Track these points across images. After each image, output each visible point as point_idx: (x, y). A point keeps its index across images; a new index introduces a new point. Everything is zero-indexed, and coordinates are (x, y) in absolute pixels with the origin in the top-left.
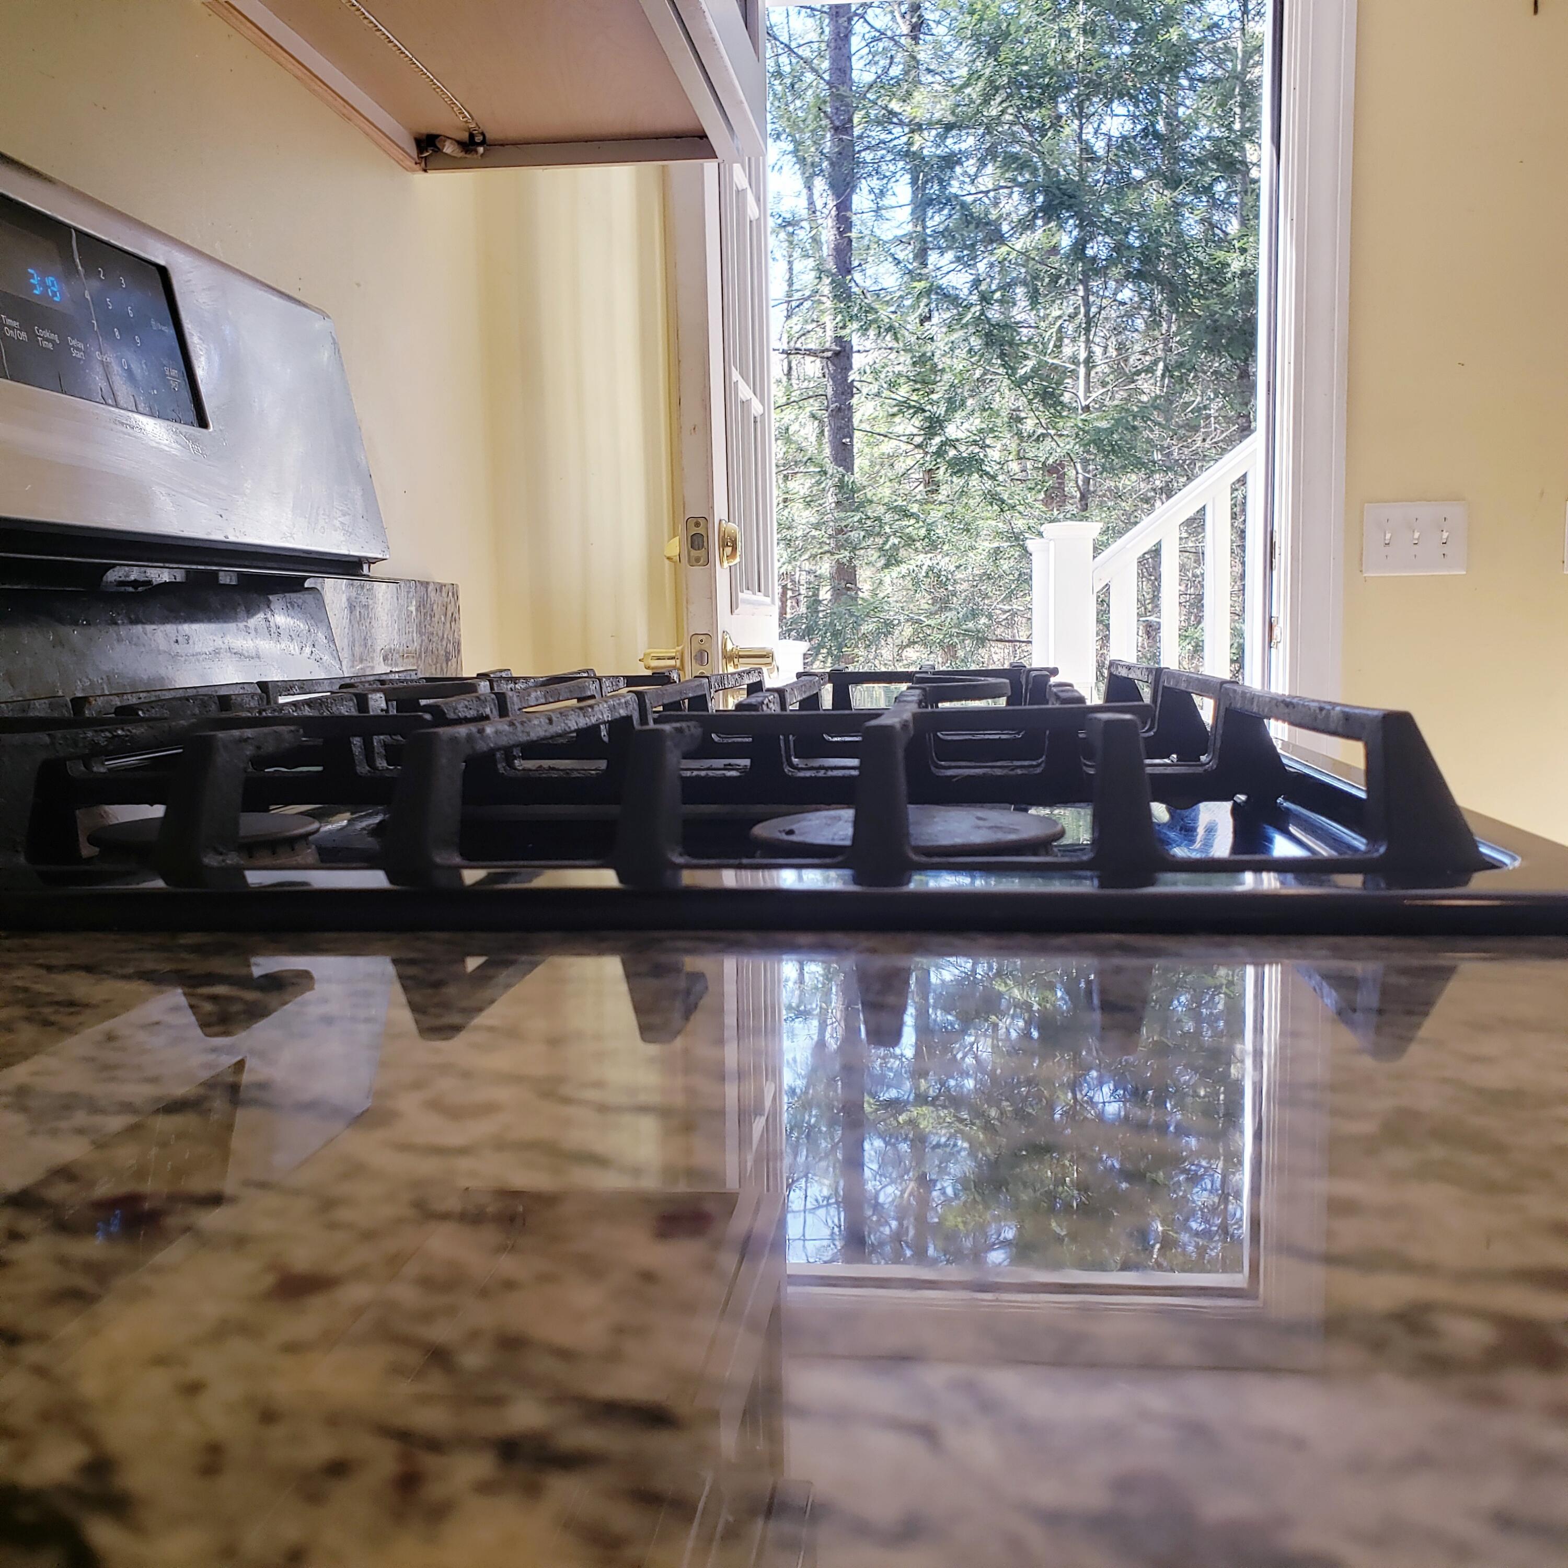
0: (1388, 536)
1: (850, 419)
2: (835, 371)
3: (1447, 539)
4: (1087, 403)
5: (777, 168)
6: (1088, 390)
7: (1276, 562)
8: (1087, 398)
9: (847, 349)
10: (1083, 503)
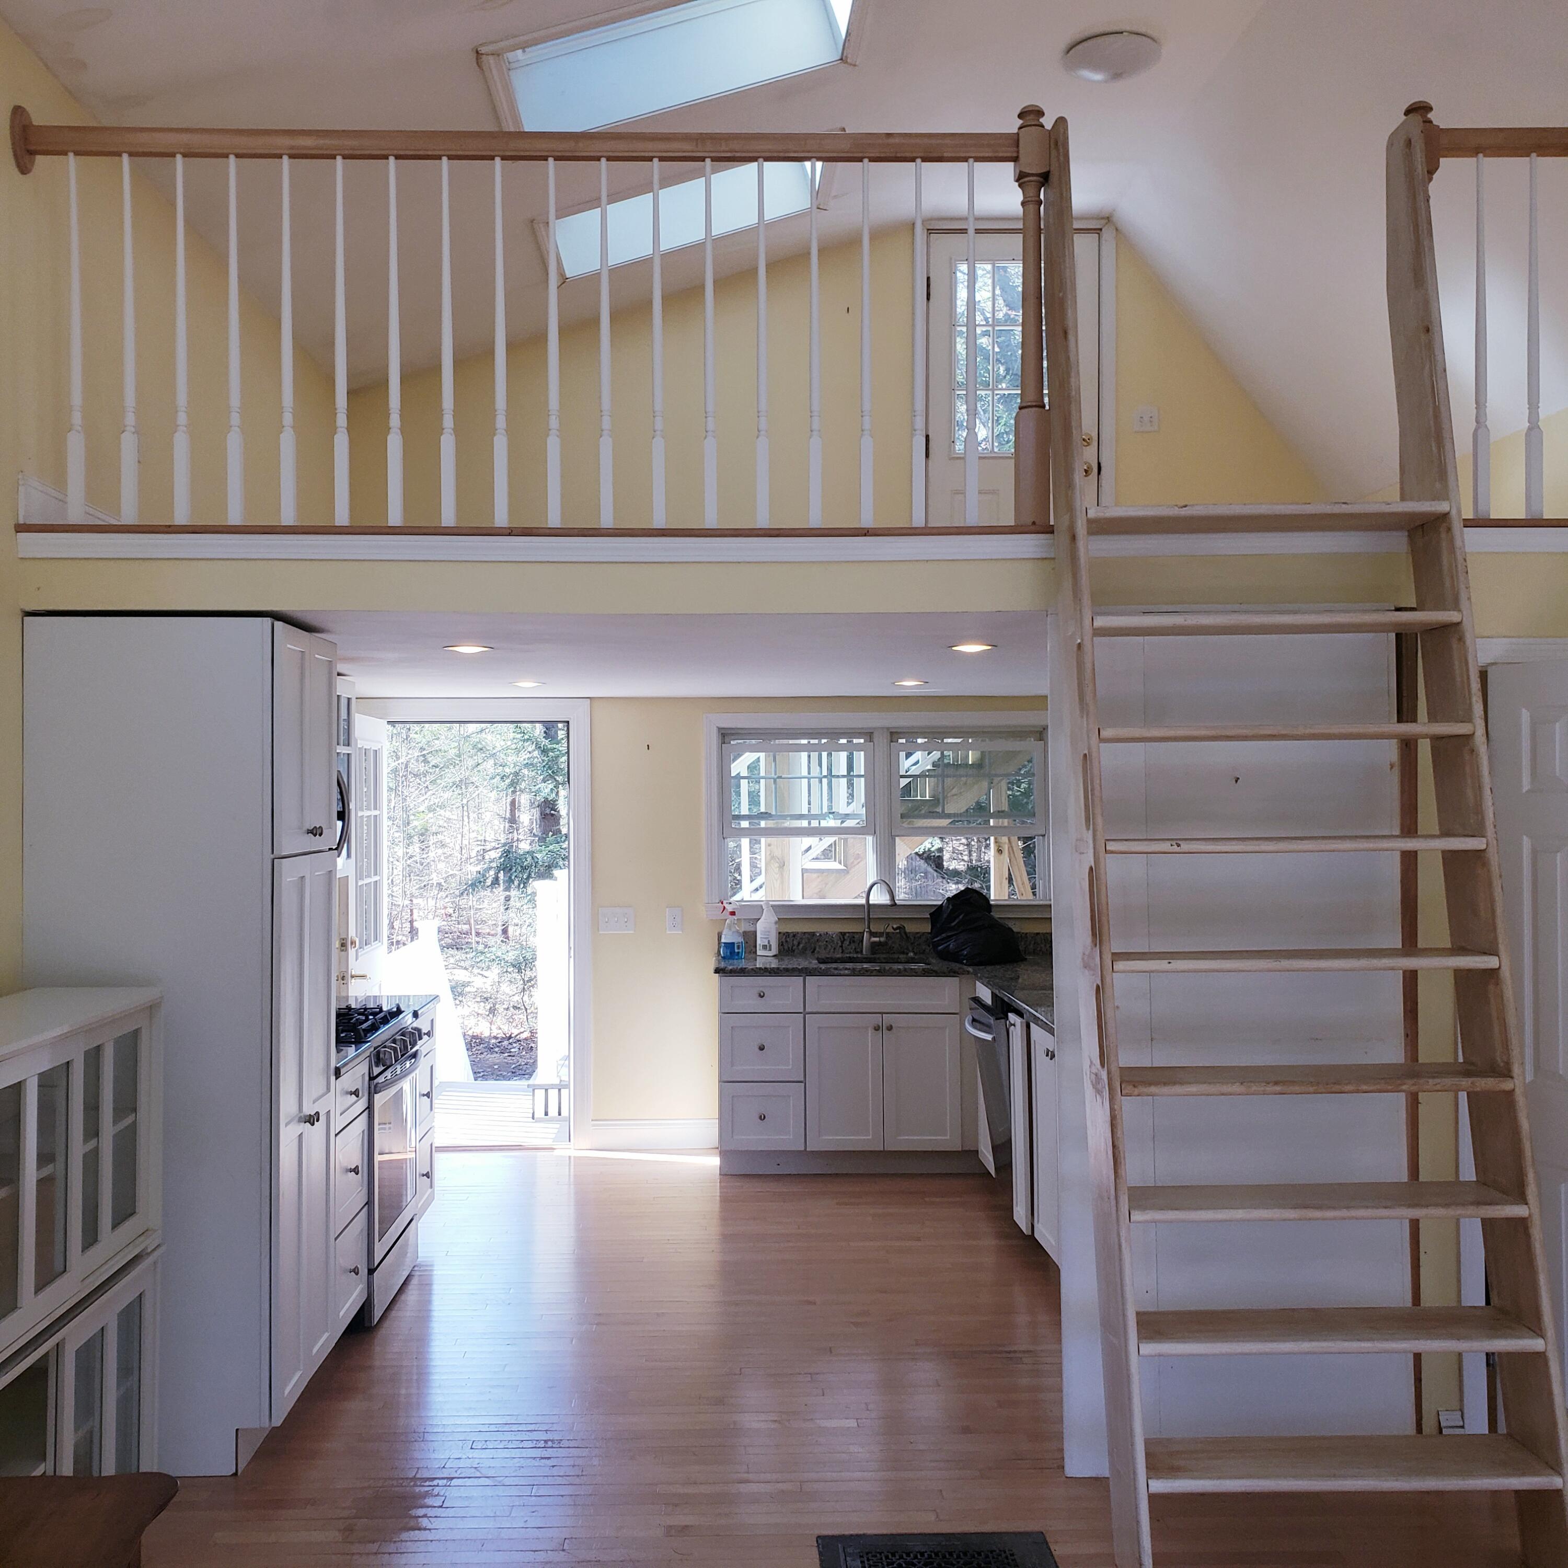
0: (607, 919)
3: (627, 920)
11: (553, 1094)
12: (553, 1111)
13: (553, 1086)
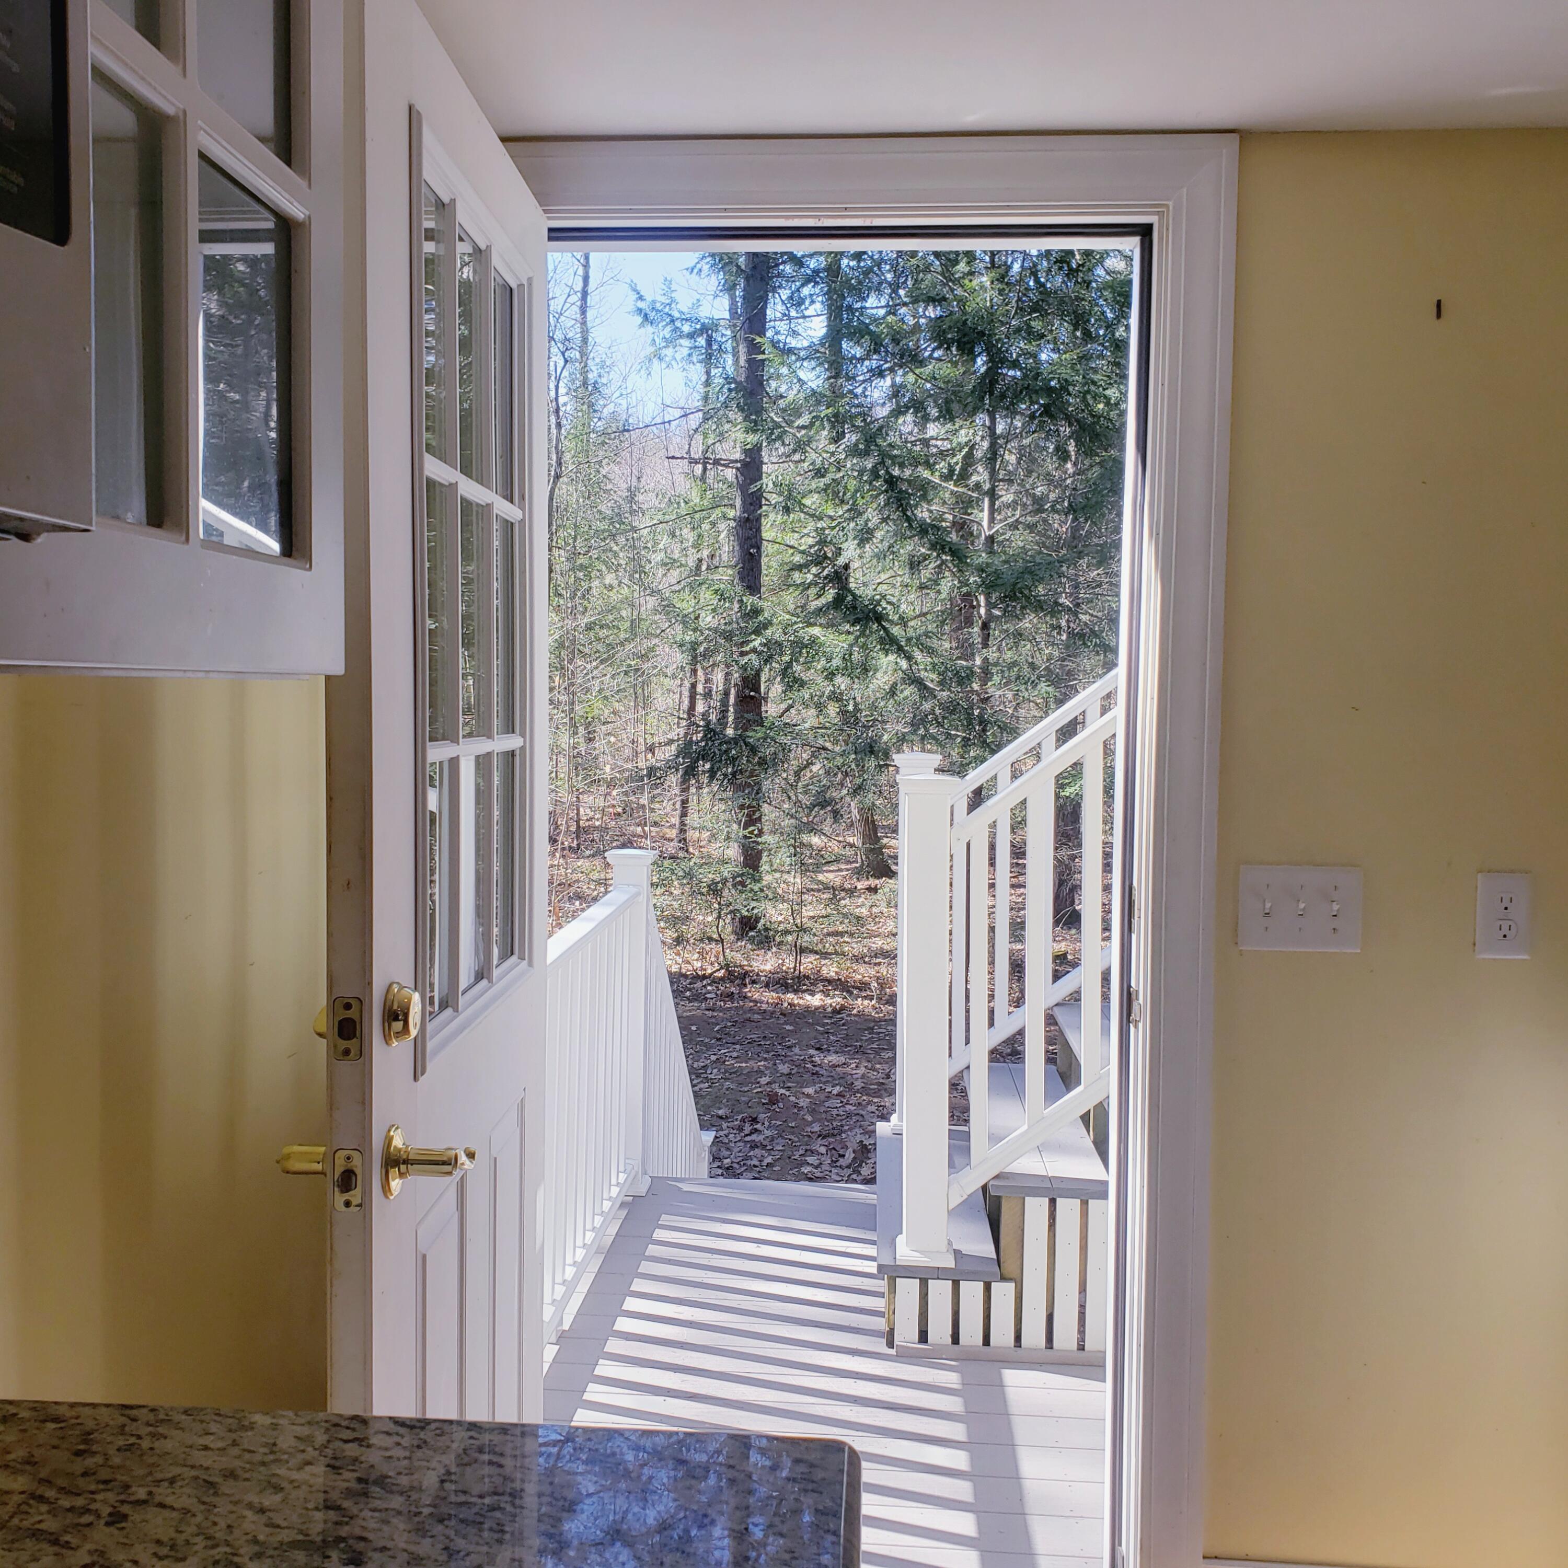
0: (1268, 905)
1: (759, 530)
2: (743, 481)
3: (1338, 910)
4: (991, 533)
5: (695, 271)
6: (992, 520)
7: (1135, 921)
8: (990, 528)
9: (757, 460)
10: (985, 632)
11: (940, 1291)
12: (940, 1331)
13: (939, 1273)
